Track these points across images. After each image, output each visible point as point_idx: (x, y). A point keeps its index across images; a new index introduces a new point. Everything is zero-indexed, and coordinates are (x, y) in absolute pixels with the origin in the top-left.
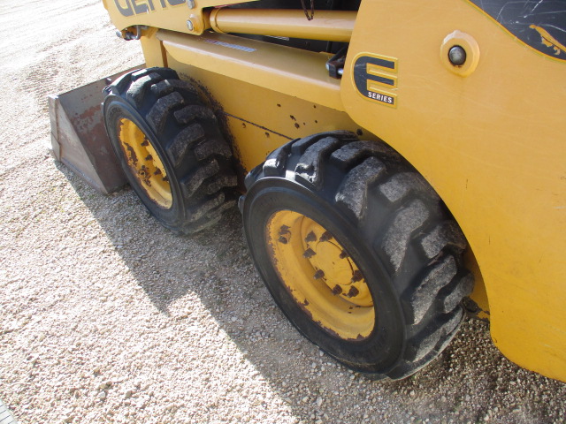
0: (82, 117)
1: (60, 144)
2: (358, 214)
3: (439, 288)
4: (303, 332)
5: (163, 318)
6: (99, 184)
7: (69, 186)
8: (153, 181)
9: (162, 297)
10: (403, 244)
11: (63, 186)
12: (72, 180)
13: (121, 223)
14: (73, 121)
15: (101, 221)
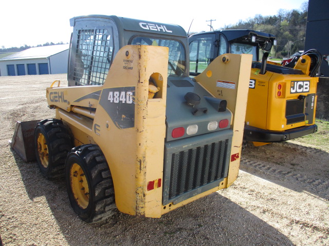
0: (27, 131)
1: (15, 140)
2: (87, 162)
3: (104, 186)
4: (74, 209)
5: (30, 201)
6: (25, 158)
7: (13, 157)
8: (45, 158)
9: (32, 195)
10: (96, 172)
11: (10, 157)
12: (15, 155)
13: (28, 172)
14: (23, 132)
15: (21, 171)
